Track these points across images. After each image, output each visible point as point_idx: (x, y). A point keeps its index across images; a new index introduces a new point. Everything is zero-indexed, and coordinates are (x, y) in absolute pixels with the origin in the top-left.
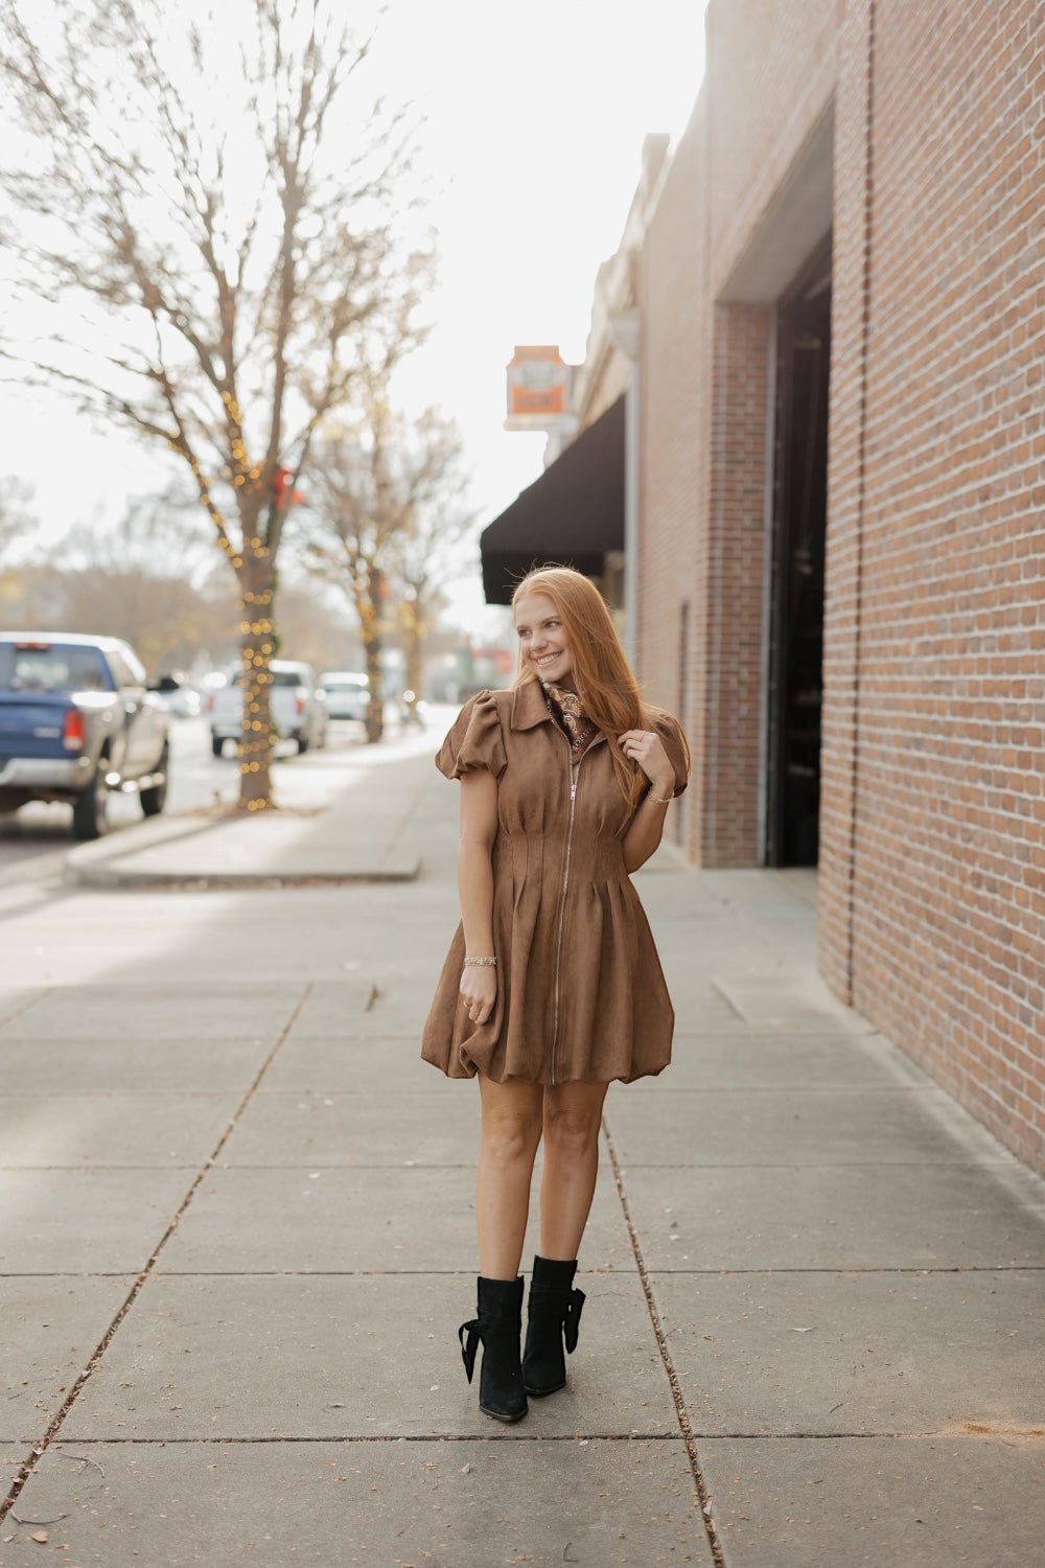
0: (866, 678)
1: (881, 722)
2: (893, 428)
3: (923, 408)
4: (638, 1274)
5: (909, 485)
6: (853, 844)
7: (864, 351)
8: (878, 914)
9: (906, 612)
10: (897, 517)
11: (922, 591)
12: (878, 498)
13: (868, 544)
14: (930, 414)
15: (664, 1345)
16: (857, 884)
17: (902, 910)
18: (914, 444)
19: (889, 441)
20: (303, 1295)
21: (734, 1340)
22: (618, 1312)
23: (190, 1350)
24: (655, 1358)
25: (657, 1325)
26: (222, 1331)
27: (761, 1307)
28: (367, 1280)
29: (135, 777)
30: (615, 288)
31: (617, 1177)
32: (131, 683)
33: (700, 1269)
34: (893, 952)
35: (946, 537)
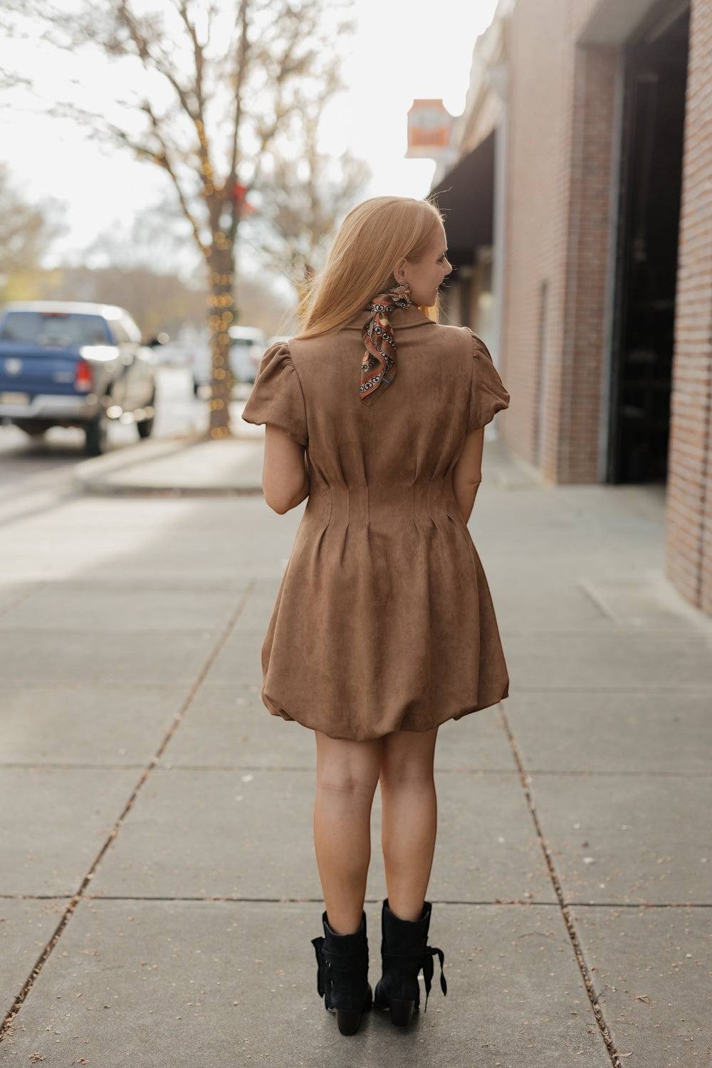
4: (559, 907)
6: (705, 473)
15: (597, 1006)
16: (708, 507)
20: (229, 930)
21: (670, 1002)
22: (545, 960)
23: (109, 1006)
24: (592, 1027)
25: (586, 978)
26: (144, 978)
27: (689, 955)
28: (294, 910)
29: (132, 411)
30: (490, 48)
31: (524, 785)
32: (128, 341)
33: (619, 902)
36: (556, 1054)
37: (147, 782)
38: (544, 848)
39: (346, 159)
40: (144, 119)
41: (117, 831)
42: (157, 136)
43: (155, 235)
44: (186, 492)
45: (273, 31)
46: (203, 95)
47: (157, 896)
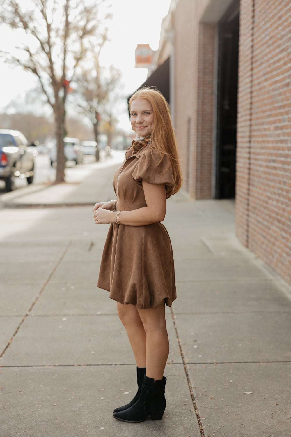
0: (253, 139)
1: (259, 154)
2: (264, 53)
3: (276, 45)
4: (183, 365)
5: (270, 72)
6: (248, 194)
7: (253, 28)
8: (258, 218)
9: (269, 116)
10: (265, 84)
11: (275, 108)
12: (258, 78)
13: (254, 94)
14: (279, 46)
15: (194, 401)
16: (250, 208)
17: (267, 218)
18: (272, 58)
19: (262, 58)
20: (54, 377)
21: (222, 399)
22: (176, 385)
23: (5, 407)
24: (191, 409)
25: (191, 391)
26: (20, 397)
27: (231, 381)
28: (80, 369)
29: (24, 173)
30: (167, 24)
31: (173, 319)
32: (22, 144)
33: (206, 362)
34: (264, 231)
35: (286, 89)
36: (177, 419)
37: (25, 322)
38: (179, 342)
39: (112, 68)
40: (27, 54)
41: (11, 341)
42: (32, 61)
43: (33, 101)
44: (46, 206)
45: (79, 18)
46: (51, 44)
47: (26, 365)
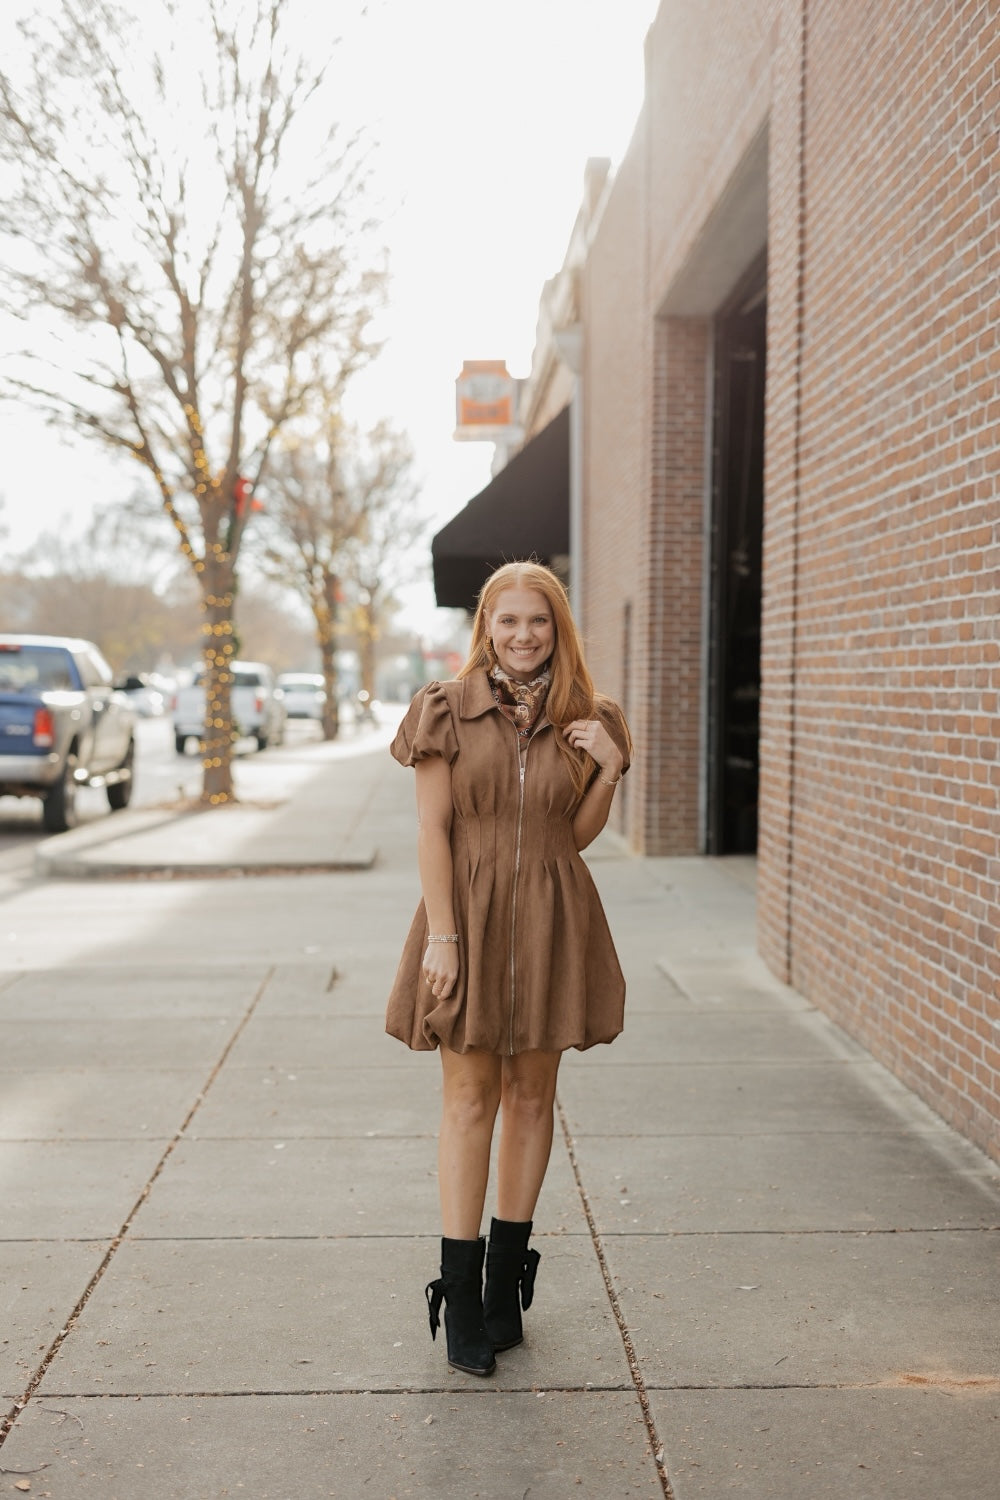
0: (802, 671)
1: (816, 713)
2: (826, 433)
3: (856, 414)
4: (590, 1237)
5: (842, 487)
6: (791, 829)
7: (799, 361)
8: (815, 896)
9: (841, 608)
10: (831, 518)
11: (855, 587)
12: (812, 501)
13: (804, 544)
14: (862, 419)
15: (616, 1303)
16: (795, 868)
17: (838, 892)
18: (847, 448)
19: (823, 446)
20: (270, 1258)
21: (683, 1298)
22: (572, 1273)
23: (163, 1311)
24: (607, 1315)
25: (609, 1284)
26: (193, 1292)
27: (708, 1267)
28: (332, 1244)
29: (102, 773)
31: (570, 1146)
32: (98, 683)
33: (649, 1232)
34: (830, 932)
35: (878, 536)
37: (174, 1152)
38: (582, 1195)
39: (380, 433)
40: (119, 401)
41: (148, 1190)
42: (136, 422)
46: (197, 373)
47: (196, 1236)
